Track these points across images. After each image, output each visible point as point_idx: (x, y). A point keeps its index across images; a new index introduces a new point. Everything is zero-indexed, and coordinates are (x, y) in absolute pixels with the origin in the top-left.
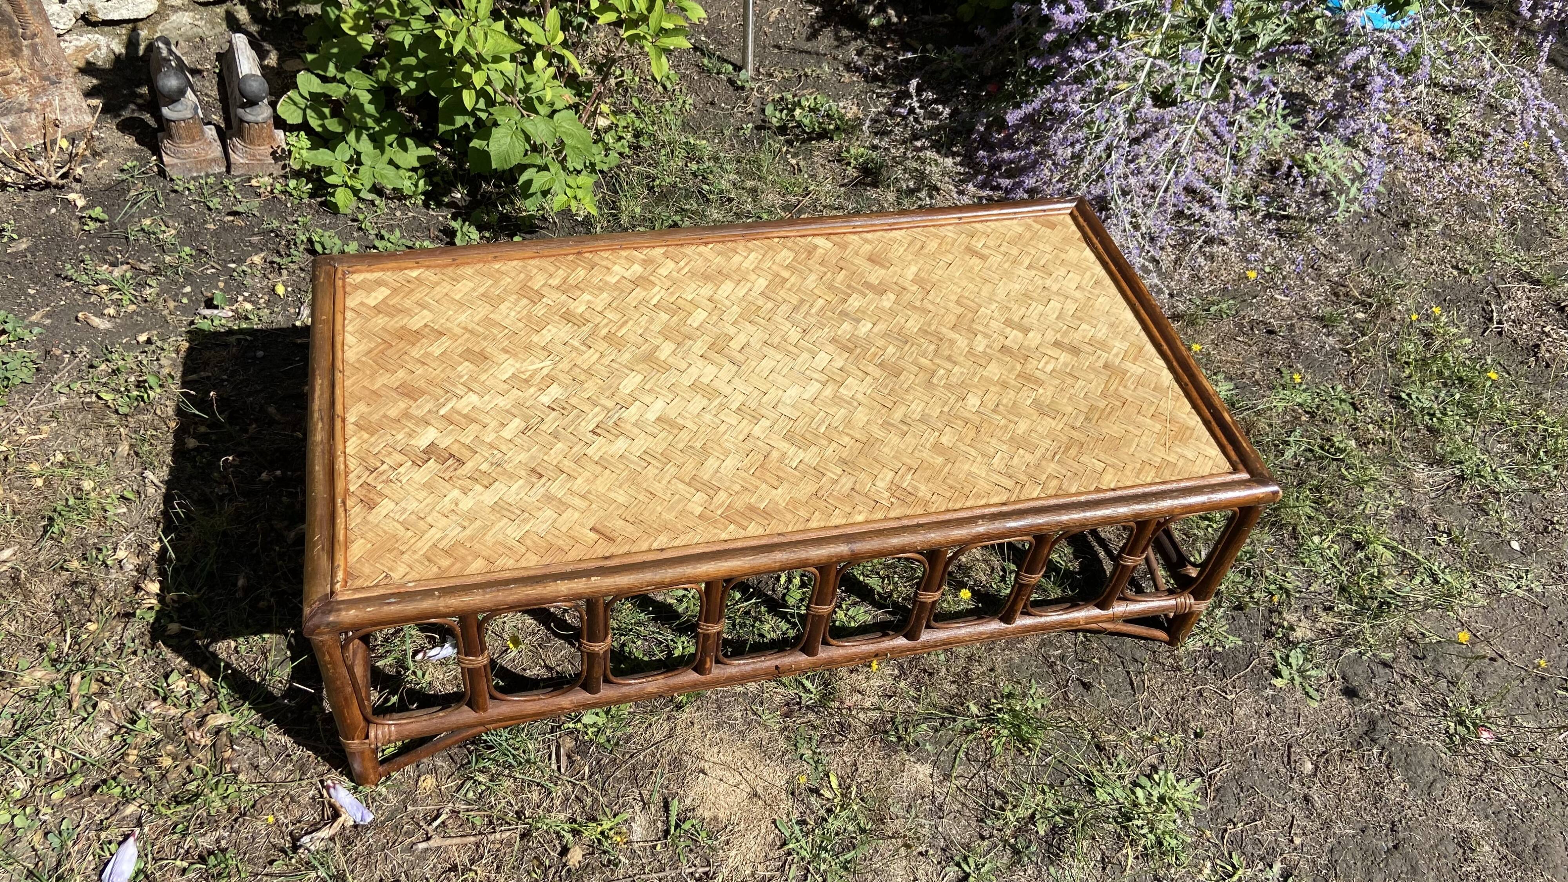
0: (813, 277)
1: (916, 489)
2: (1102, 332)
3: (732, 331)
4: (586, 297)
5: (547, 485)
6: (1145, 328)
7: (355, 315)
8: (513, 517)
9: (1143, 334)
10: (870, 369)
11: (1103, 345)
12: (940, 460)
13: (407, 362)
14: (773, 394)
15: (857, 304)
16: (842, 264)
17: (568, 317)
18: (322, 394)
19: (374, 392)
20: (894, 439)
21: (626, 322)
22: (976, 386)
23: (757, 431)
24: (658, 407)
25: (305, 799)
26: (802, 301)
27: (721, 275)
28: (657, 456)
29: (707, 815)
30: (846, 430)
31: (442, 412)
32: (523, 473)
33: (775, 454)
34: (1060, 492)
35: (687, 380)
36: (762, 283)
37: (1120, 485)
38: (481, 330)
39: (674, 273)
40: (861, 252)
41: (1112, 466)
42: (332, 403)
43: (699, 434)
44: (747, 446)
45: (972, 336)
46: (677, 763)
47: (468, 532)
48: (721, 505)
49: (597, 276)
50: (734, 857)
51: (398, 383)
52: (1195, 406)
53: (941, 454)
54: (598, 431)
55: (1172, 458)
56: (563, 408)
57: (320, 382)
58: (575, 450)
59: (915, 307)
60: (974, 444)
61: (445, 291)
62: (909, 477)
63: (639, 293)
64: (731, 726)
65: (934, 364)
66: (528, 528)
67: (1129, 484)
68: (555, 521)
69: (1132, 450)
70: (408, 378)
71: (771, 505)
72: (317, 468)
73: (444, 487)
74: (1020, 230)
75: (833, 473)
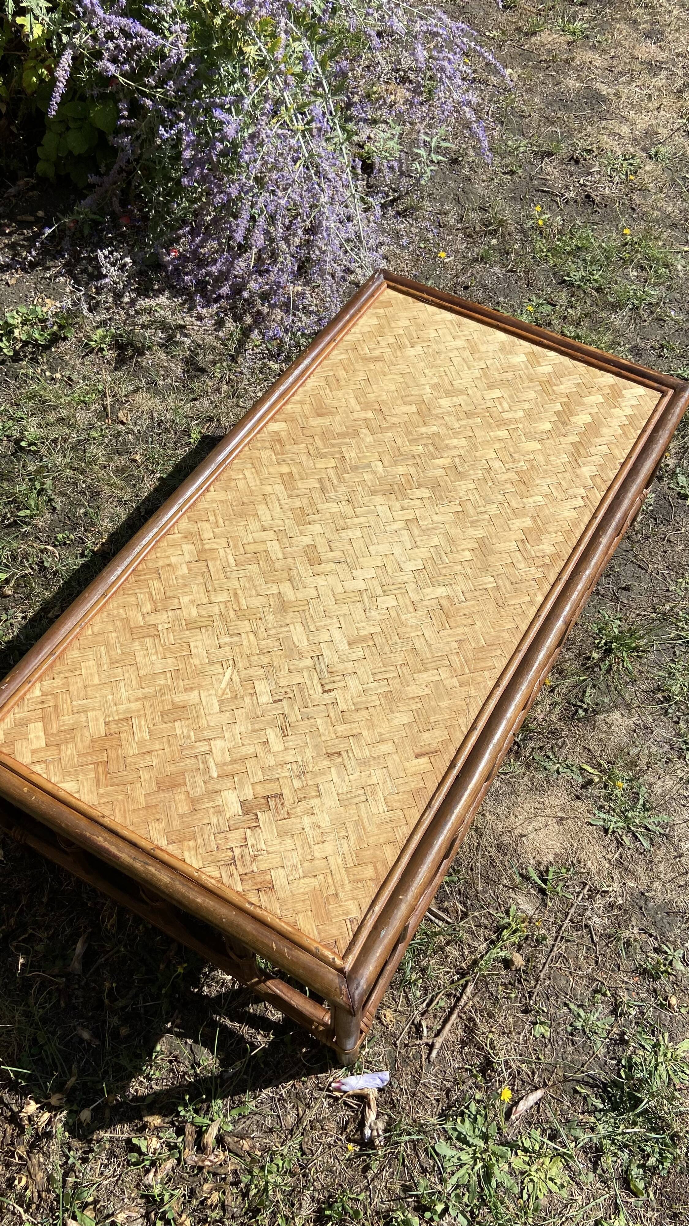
0: (303, 457)
1: (541, 550)
3: (307, 540)
4: (184, 599)
5: (351, 755)
6: (520, 337)
7: (43, 766)
8: (364, 798)
9: (523, 342)
10: (418, 493)
11: (513, 367)
13: (136, 763)
14: (389, 562)
15: (353, 455)
16: (308, 433)
17: (194, 626)
18: (117, 847)
19: (147, 807)
22: (487, 454)
23: (413, 596)
24: (338, 636)
25: (327, 1112)
26: (320, 481)
27: (247, 505)
28: (384, 669)
29: (551, 857)
30: (459, 548)
31: (215, 774)
32: (326, 763)
33: (444, 602)
34: (608, 484)
35: (329, 601)
36: (279, 489)
37: (627, 451)
38: (150, 690)
39: (216, 530)
40: (308, 414)
41: (610, 443)
42: (134, 845)
43: (385, 630)
44: (422, 611)
45: (441, 420)
46: (502, 847)
47: (353, 838)
48: (462, 665)
49: (169, 577)
51: (154, 784)
52: (601, 368)
53: (524, 516)
54: (328, 687)
55: (629, 412)
56: (285, 693)
57: (100, 839)
58: (332, 715)
59: (388, 428)
60: (532, 493)
61: (80, 685)
62: (529, 547)
63: (215, 565)
64: (504, 794)
65: (446, 458)
66: (382, 796)
67: (630, 447)
68: (390, 775)
69: (606, 424)
70: (154, 773)
71: (487, 637)
72: (199, 900)
73: (293, 824)
74: (375, 321)
75: (489, 583)
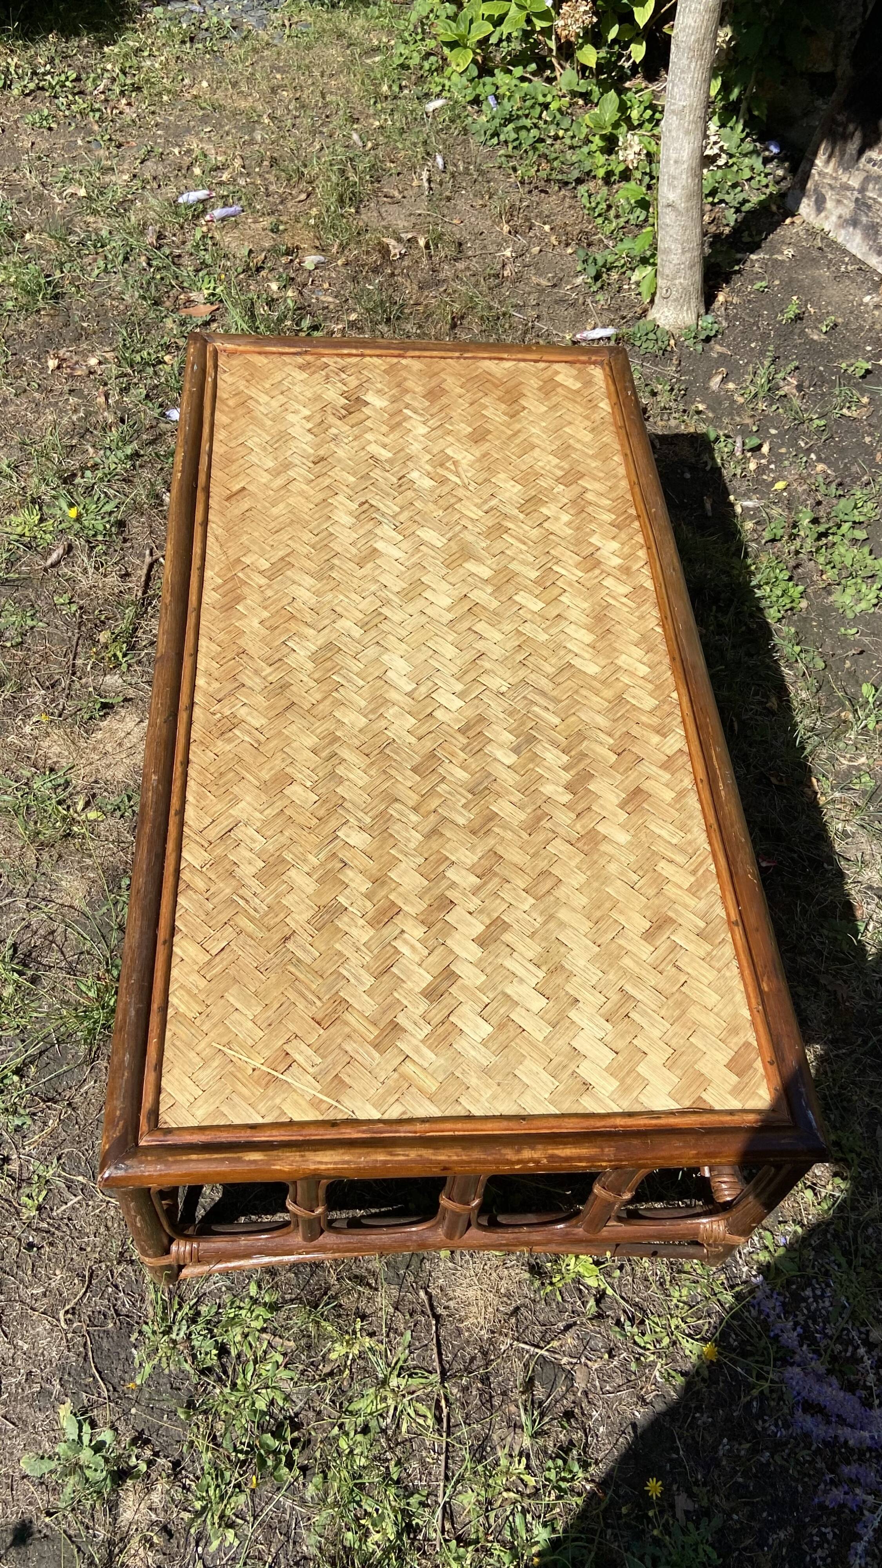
0: (602, 721)
1: (230, 741)
4: (566, 517)
5: (304, 466)
7: (541, 367)
13: (474, 394)
16: (628, 758)
17: (534, 501)
20: (311, 741)
21: (524, 544)
22: (380, 847)
27: (604, 633)
30: (330, 699)
31: (407, 411)
32: (321, 453)
33: (308, 631)
34: (182, 886)
37: (175, 961)
38: (517, 441)
40: (655, 783)
41: (209, 963)
42: (421, 349)
45: (479, 871)
47: (260, 416)
48: (249, 577)
49: (600, 528)
53: (275, 779)
54: (366, 506)
56: (401, 486)
58: (345, 488)
59: (539, 819)
60: (283, 818)
61: (577, 422)
63: (571, 559)
65: (429, 813)
66: (255, 450)
67: (174, 973)
68: (259, 466)
69: (231, 999)
70: (453, 394)
71: (238, 614)
73: (315, 406)
75: (270, 674)
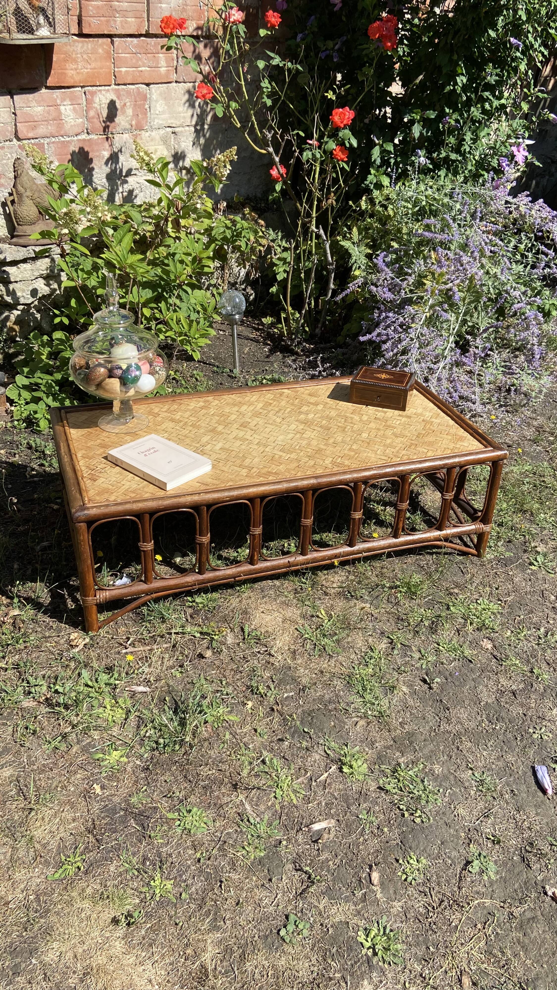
0: (284, 402)
1: (343, 462)
2: (420, 411)
3: (249, 420)
4: (180, 414)
6: (439, 408)
9: (439, 410)
10: (316, 428)
11: (421, 415)
12: (353, 453)
14: (272, 439)
15: (306, 409)
16: (297, 397)
17: (172, 420)
18: (64, 448)
19: (88, 447)
20: (331, 448)
21: (200, 420)
22: (365, 431)
23: (267, 450)
24: (220, 445)
26: (280, 410)
27: (241, 404)
29: (263, 631)
30: (308, 447)
33: (277, 456)
34: (409, 459)
35: (231, 437)
36: (261, 405)
39: (219, 404)
42: (69, 450)
43: (241, 452)
44: (264, 454)
46: (245, 612)
48: (255, 472)
49: (183, 407)
50: (279, 644)
51: (98, 444)
52: (465, 430)
53: (353, 451)
55: (458, 446)
60: (367, 447)
62: (340, 459)
63: (204, 411)
64: (269, 597)
65: (345, 425)
69: (439, 445)
70: (103, 442)
75: (305, 460)
